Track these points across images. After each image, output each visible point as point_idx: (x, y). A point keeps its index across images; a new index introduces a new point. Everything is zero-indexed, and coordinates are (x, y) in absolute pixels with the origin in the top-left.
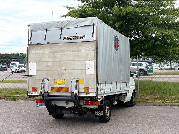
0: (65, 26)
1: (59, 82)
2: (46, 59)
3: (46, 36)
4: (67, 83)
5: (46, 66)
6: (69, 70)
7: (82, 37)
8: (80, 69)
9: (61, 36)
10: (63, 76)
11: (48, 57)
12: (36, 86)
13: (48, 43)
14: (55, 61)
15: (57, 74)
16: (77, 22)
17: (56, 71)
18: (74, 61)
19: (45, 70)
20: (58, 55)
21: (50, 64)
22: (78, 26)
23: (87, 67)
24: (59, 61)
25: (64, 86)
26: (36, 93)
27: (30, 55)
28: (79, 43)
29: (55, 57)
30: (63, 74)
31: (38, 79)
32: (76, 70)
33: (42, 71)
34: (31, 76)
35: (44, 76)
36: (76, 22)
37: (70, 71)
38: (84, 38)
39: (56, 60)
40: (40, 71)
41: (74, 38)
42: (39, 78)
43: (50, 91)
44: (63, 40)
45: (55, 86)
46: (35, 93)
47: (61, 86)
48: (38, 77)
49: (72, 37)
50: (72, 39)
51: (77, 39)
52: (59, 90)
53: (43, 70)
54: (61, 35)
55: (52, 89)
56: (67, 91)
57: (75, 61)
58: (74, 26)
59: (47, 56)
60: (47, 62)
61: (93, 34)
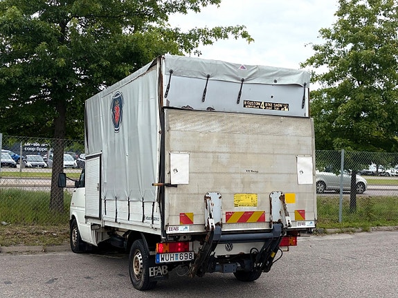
0: (250, 77)
1: (245, 200)
2: (213, 145)
3: (205, 92)
4: (262, 202)
5: (213, 163)
6: (264, 174)
7: (283, 107)
8: (287, 172)
9: (239, 98)
10: (252, 186)
11: (219, 142)
12: (189, 210)
13: (210, 109)
14: (235, 153)
15: (239, 181)
16: (274, 73)
17: (236, 175)
18: (273, 154)
19: (212, 173)
20: (241, 139)
21: (224, 158)
22: (276, 81)
23: (300, 168)
24: (244, 153)
25: (254, 209)
26: (188, 227)
27: (171, 132)
28: (282, 118)
29: (234, 143)
30: (254, 182)
31: (195, 194)
32: (278, 173)
33: (204, 173)
34: (176, 186)
35: (210, 186)
36: (271, 74)
37: (266, 175)
38: (286, 110)
39: (237, 150)
40: (199, 173)
41: (267, 106)
42: (196, 192)
43: (224, 221)
44: (245, 106)
45: (235, 210)
46: (184, 227)
47: (248, 209)
48: (194, 189)
49: (263, 103)
50: (264, 107)
51: (273, 109)
52: (245, 217)
53: (207, 173)
54: (240, 94)
55: (228, 216)
56: (262, 219)
57: (278, 156)
58: (268, 80)
59: (215, 140)
60: (215, 152)
61: (303, 103)
